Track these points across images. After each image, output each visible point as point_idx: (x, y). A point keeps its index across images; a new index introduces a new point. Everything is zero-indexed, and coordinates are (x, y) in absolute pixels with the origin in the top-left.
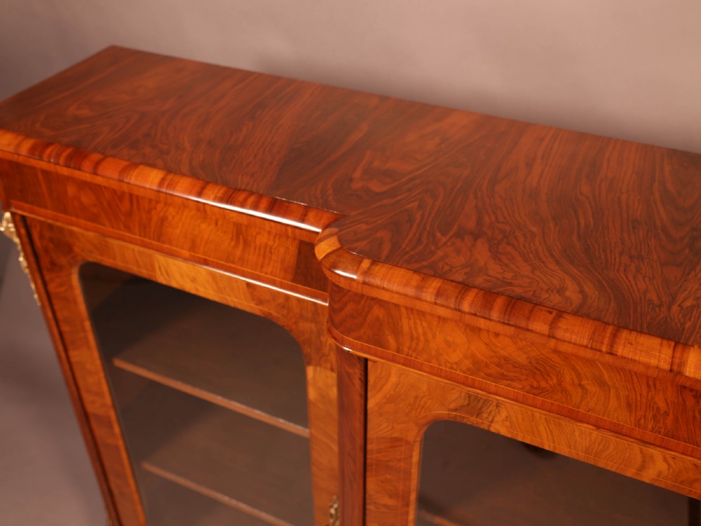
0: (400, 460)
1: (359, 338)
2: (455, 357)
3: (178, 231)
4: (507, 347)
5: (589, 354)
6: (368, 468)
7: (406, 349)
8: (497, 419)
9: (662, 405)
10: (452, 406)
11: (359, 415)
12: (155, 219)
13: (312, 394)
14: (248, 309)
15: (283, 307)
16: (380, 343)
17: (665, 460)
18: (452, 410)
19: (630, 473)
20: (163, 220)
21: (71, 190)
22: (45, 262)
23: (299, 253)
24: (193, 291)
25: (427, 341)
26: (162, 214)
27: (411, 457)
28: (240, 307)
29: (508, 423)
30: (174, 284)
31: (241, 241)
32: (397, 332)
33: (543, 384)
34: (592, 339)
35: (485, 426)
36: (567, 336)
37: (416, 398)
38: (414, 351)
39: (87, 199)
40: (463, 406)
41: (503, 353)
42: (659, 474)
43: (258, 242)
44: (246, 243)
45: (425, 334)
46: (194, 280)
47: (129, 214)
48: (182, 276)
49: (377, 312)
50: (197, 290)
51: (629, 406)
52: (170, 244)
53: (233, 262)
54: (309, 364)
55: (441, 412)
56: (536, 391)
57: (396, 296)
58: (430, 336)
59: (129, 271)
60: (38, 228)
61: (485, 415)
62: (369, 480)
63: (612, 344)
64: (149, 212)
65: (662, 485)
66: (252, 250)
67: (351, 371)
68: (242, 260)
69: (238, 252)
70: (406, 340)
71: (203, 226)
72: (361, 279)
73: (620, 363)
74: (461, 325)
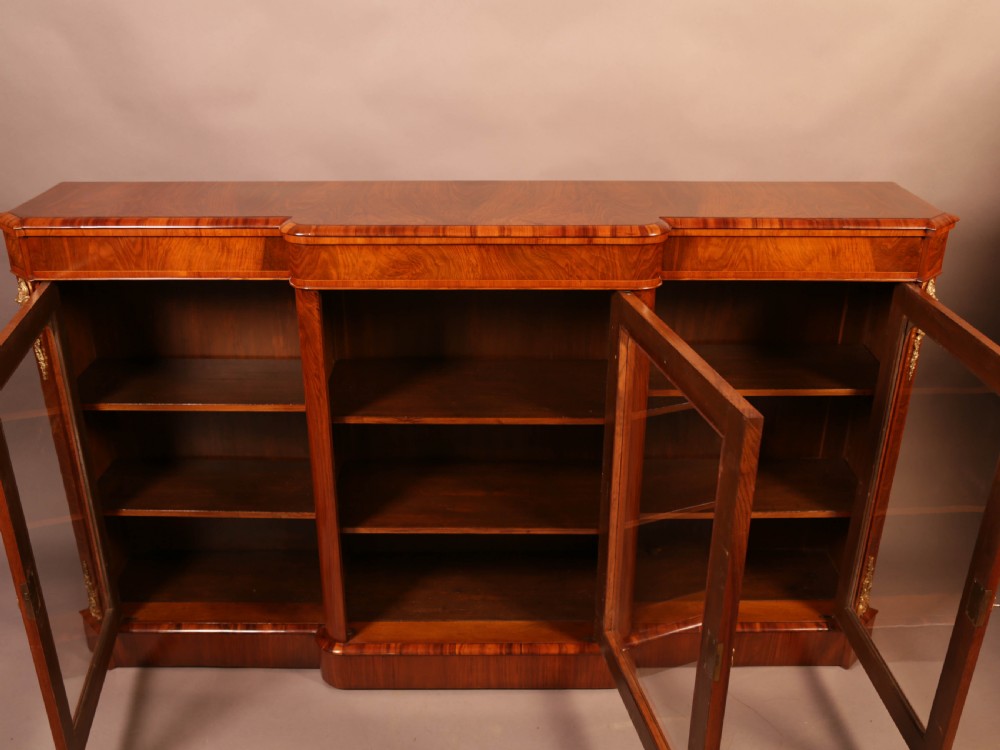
1: (314, 278)
2: (370, 270)
3: (179, 257)
4: (395, 254)
5: (434, 241)
7: (343, 276)
9: (474, 261)
11: (319, 338)
12: (161, 251)
16: (327, 276)
20: (166, 253)
21: (92, 248)
23: (266, 247)
25: (353, 265)
26: (166, 247)
31: (226, 251)
32: (336, 265)
33: (418, 271)
34: (434, 232)
36: (423, 234)
38: (348, 274)
39: (106, 252)
41: (394, 258)
43: (237, 247)
44: (229, 251)
45: (352, 261)
47: (140, 255)
49: (324, 255)
51: (460, 267)
52: (172, 268)
53: (219, 269)
56: (415, 277)
57: (333, 239)
58: (355, 261)
64: (157, 248)
66: (233, 255)
67: (310, 306)
68: (226, 264)
69: (224, 260)
70: (342, 270)
71: (198, 248)
72: (314, 234)
73: (449, 241)
74: (371, 247)
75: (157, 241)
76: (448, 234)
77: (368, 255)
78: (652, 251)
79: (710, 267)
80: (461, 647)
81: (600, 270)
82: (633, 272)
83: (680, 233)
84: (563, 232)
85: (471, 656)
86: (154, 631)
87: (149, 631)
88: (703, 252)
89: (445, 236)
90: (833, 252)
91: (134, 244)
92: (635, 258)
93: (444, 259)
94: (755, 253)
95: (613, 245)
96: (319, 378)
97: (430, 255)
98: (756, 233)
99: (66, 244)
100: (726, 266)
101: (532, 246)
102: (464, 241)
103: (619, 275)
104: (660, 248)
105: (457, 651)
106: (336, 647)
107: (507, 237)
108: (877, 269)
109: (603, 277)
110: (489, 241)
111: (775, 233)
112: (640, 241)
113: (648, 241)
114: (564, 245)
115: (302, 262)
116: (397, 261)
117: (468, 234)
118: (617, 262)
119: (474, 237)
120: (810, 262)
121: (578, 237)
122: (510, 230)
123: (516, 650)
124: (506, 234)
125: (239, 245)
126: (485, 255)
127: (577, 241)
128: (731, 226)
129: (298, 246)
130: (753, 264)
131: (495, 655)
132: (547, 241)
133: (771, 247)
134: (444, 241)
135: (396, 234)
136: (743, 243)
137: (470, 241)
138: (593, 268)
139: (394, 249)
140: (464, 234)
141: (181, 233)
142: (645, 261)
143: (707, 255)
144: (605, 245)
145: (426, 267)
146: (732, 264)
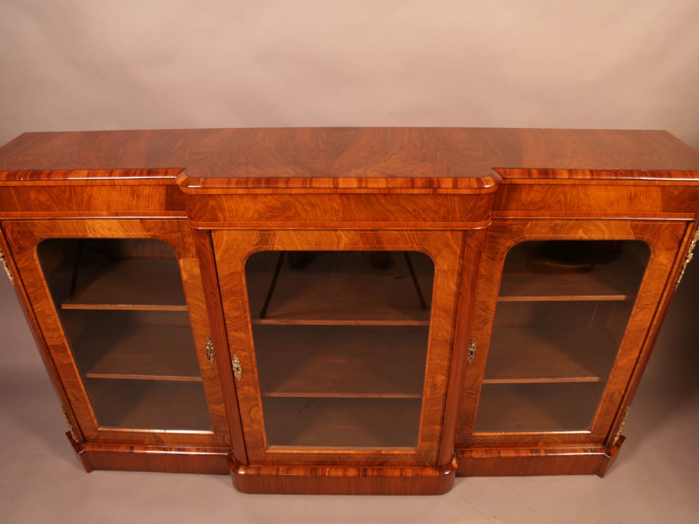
0: (236, 286)
1: (205, 221)
2: (251, 214)
3: (100, 201)
4: (271, 201)
5: (303, 191)
6: (222, 297)
7: (228, 219)
8: (275, 242)
9: (336, 207)
10: (255, 243)
11: (213, 266)
12: (86, 197)
13: (184, 276)
14: (143, 237)
15: (162, 228)
16: (215, 219)
17: (346, 236)
18: (254, 246)
19: (335, 248)
20: (90, 197)
21: (33, 195)
22: (15, 249)
23: (167, 193)
24: (110, 237)
25: (237, 210)
26: (89, 194)
27: (241, 281)
28: (138, 237)
29: (280, 243)
30: (99, 236)
31: (135, 196)
32: (222, 210)
33: (290, 214)
34: (303, 184)
35: (271, 249)
36: (293, 186)
37: (238, 245)
38: (232, 218)
39: (43, 197)
40: (259, 242)
41: (270, 204)
42: (345, 244)
43: (144, 193)
44: (138, 196)
45: (235, 207)
46: (110, 229)
47: (70, 199)
48: (103, 229)
49: (212, 203)
50: (113, 235)
51: (325, 212)
52: (96, 210)
53: (132, 210)
54: (180, 258)
55: (250, 249)
56: (288, 219)
57: (218, 190)
58: (237, 208)
59: (71, 237)
60: (10, 227)
61: (270, 242)
62: (224, 304)
63: (311, 184)
64: (82, 194)
65: (347, 249)
66: (142, 199)
67: (204, 241)
68: (137, 206)
69: (134, 203)
70: (227, 214)
71: (114, 194)
72: (202, 186)
73: (316, 191)
74: (249, 196)
75: (82, 189)
76: (314, 185)
77: (248, 203)
78: (486, 199)
79: (531, 208)
80: (329, 471)
81: (442, 214)
82: (470, 216)
83: (508, 182)
84: (412, 183)
85: (338, 478)
86: (115, 450)
87: (111, 450)
88: (525, 196)
89: (311, 188)
90: (631, 197)
91: (64, 192)
92: (472, 204)
93: (312, 205)
94: (568, 197)
95: (454, 195)
96: (214, 294)
97: (300, 202)
98: (571, 182)
99: (12, 192)
100: (544, 208)
101: (385, 195)
102: (328, 191)
103: (458, 218)
104: (492, 196)
105: (327, 474)
106: (240, 469)
107: (365, 188)
108: (664, 211)
109: (445, 219)
110: (349, 192)
111: (586, 182)
112: (477, 192)
113: (483, 191)
114: (413, 195)
115: (194, 208)
116: (272, 207)
117: (332, 186)
118: (457, 209)
119: (336, 188)
120: (611, 205)
121: (425, 188)
122: (367, 182)
123: (369, 473)
124: (363, 185)
125: (146, 191)
126: (346, 201)
127: (423, 191)
128: (551, 176)
129: (190, 196)
130: (565, 205)
131: (354, 477)
132: (399, 192)
133: (581, 193)
134: (311, 191)
135: (270, 186)
136: (559, 190)
137: (334, 191)
138: (436, 212)
139: (270, 198)
140: (327, 186)
141: (99, 183)
142: (480, 207)
143: (529, 199)
144: (447, 194)
145: (296, 212)
146: (548, 207)
